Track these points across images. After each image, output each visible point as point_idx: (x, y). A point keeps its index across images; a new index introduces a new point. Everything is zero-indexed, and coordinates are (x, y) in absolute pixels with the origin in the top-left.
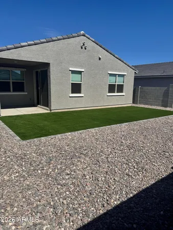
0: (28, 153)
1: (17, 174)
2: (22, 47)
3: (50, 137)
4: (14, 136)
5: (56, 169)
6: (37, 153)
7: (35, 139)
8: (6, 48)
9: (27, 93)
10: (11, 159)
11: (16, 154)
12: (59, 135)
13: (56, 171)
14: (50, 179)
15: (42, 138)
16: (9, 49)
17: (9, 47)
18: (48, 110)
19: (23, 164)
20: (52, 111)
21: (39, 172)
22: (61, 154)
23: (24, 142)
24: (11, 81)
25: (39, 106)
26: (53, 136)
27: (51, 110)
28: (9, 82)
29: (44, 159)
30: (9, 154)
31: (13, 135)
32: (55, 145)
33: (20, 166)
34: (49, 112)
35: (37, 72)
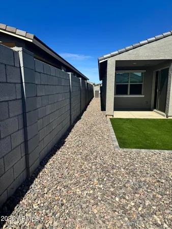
0: (117, 165)
1: (91, 192)
2: (141, 46)
3: (153, 151)
4: (114, 141)
5: (141, 206)
6: (128, 169)
7: (134, 150)
8: (124, 49)
9: (143, 96)
10: (97, 168)
11: (104, 164)
12: (166, 152)
13: (140, 209)
14: (126, 219)
15: (143, 150)
16: (127, 51)
17: (128, 48)
18: (164, 116)
19: (105, 179)
20: (169, 118)
21: (117, 199)
22: (158, 181)
23: (120, 151)
24: (129, 84)
25: (155, 110)
26: (157, 151)
27: (167, 116)
28: (128, 85)
29: (133, 181)
30: (98, 160)
31: (113, 139)
32: (156, 165)
33: (101, 180)
34: (165, 118)
35: (157, 73)
